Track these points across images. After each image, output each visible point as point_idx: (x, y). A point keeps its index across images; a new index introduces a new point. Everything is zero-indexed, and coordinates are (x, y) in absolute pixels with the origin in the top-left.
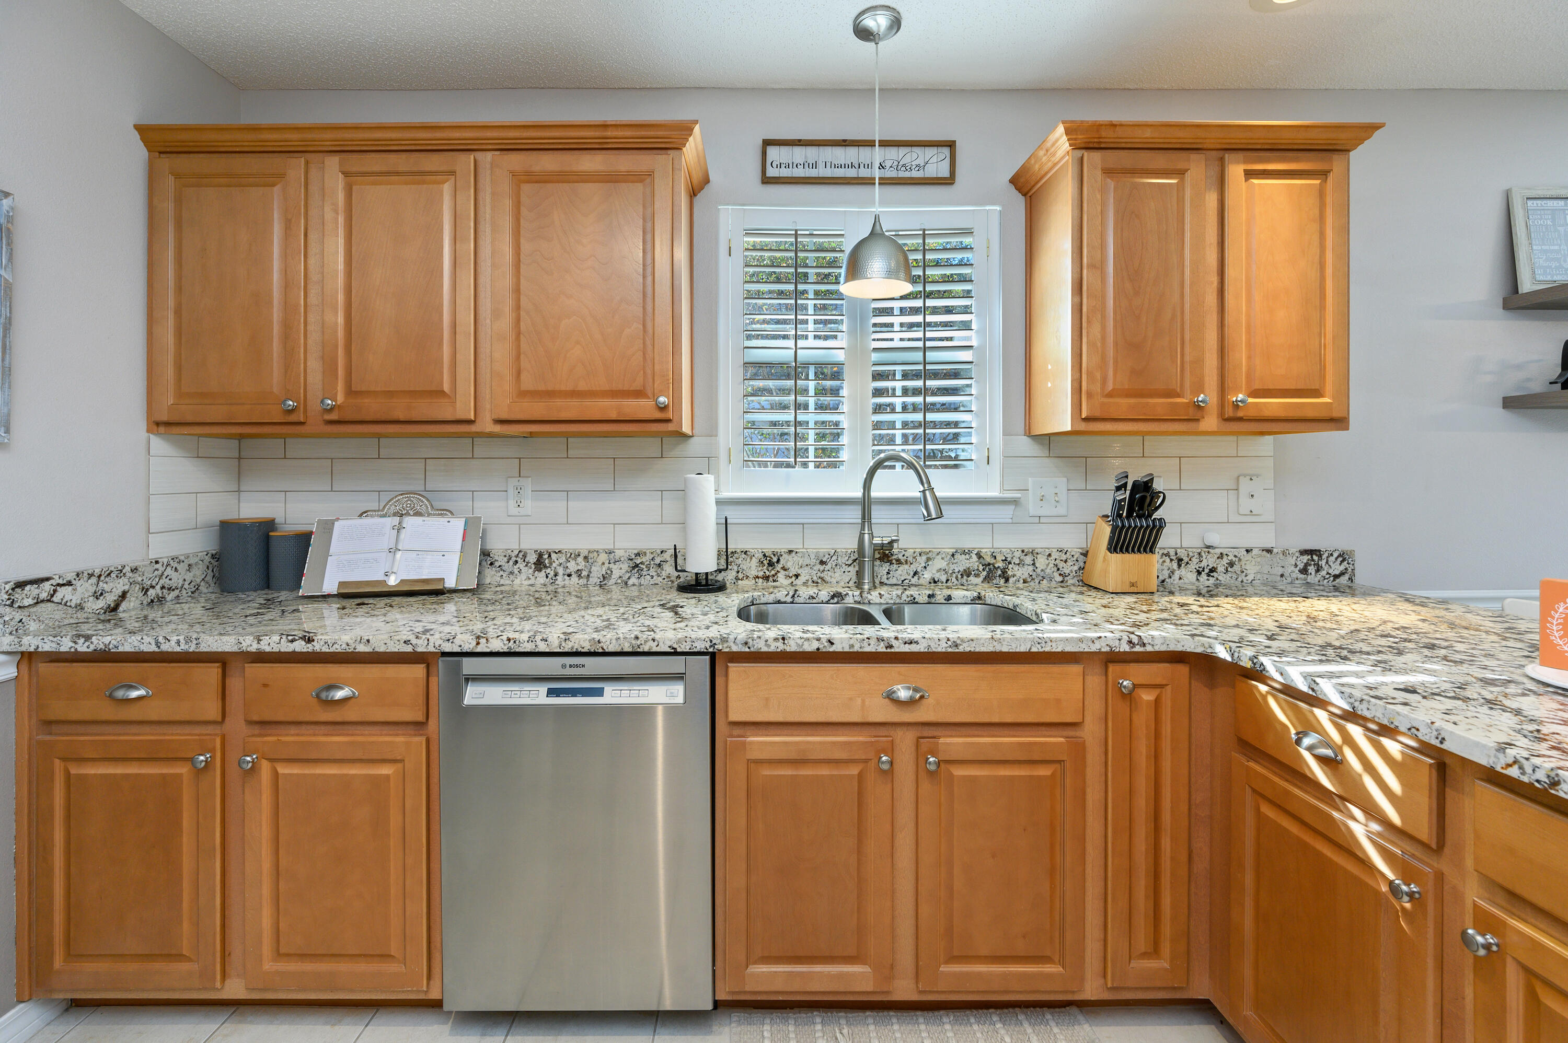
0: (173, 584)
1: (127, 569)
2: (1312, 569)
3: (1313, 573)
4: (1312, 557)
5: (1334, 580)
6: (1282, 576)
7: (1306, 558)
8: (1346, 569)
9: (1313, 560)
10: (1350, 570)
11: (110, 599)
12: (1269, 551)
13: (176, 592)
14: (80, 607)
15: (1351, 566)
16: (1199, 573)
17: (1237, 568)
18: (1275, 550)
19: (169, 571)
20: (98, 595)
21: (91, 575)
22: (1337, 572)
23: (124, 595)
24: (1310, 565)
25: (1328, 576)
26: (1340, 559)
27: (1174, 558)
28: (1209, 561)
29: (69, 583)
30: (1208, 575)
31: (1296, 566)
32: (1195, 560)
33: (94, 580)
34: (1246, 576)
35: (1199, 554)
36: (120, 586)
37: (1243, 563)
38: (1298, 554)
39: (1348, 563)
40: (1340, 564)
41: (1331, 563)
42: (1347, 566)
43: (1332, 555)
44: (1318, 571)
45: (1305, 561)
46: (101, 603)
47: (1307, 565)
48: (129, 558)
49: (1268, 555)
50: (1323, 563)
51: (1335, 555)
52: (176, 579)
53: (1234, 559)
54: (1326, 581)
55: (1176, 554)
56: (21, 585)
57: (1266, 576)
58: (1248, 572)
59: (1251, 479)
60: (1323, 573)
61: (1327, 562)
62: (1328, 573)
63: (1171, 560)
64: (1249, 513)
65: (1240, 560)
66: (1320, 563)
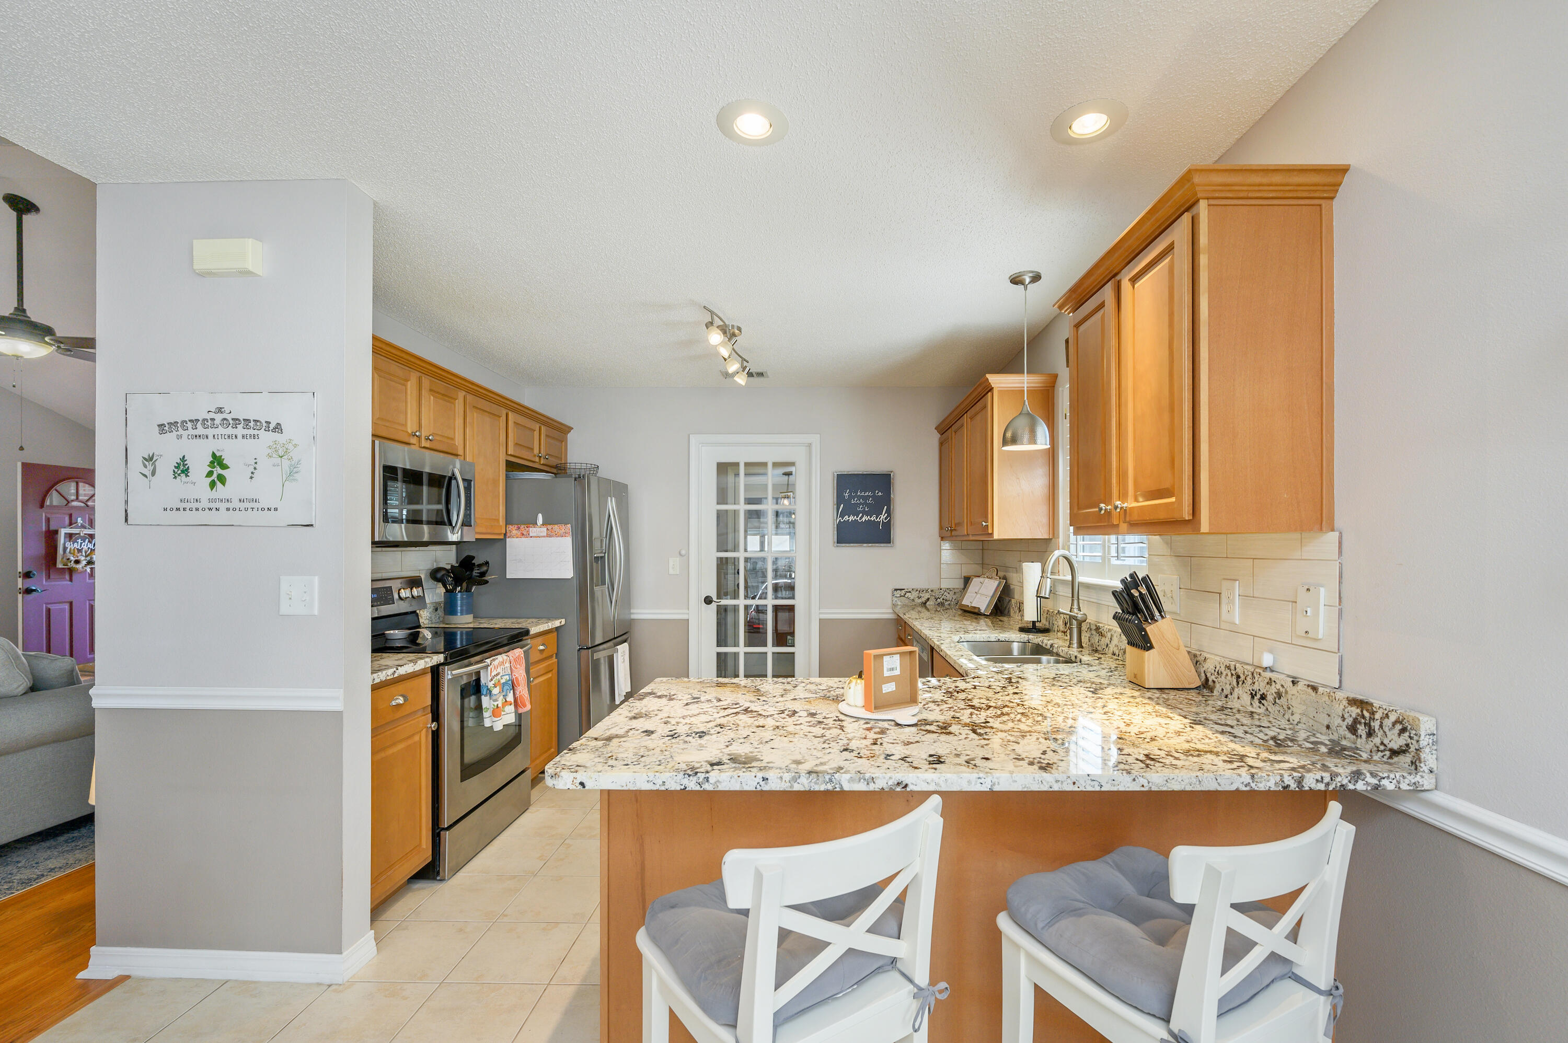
0: (947, 598)
1: (929, 590)
2: (1362, 730)
3: (1364, 736)
4: (1362, 711)
5: (1390, 757)
6: (1328, 727)
7: (1355, 711)
8: (1407, 745)
9: (1363, 717)
10: (1412, 749)
11: (924, 600)
12: (1315, 689)
13: (949, 602)
14: (913, 600)
15: (1414, 742)
16: (1253, 697)
17: (1283, 701)
18: (1321, 690)
19: (946, 593)
20: (919, 598)
21: (917, 590)
22: (1395, 747)
23: (928, 599)
24: (1360, 723)
25: (1382, 748)
26: (1399, 727)
27: (1234, 672)
28: (1261, 686)
29: (910, 592)
30: (1260, 702)
31: (1343, 719)
32: (1249, 681)
33: (918, 592)
34: (1292, 714)
35: (1253, 674)
36: (927, 596)
37: (1289, 697)
38: (1345, 703)
39: (1411, 738)
40: (1399, 735)
41: (1386, 729)
42: (1409, 741)
43: (1387, 716)
44: (1370, 734)
45: (1354, 715)
46: (920, 601)
47: (1356, 721)
48: (934, 586)
49: (1313, 694)
50: (1376, 725)
51: (1393, 718)
52: (949, 597)
53: (1281, 689)
54: (1380, 754)
55: (1235, 669)
56: (896, 590)
57: (1311, 722)
58: (1295, 710)
59: (1308, 590)
60: (1377, 741)
61: (1381, 726)
62: (1382, 743)
63: (1232, 675)
64: (1304, 634)
65: (1286, 692)
66: (1372, 724)
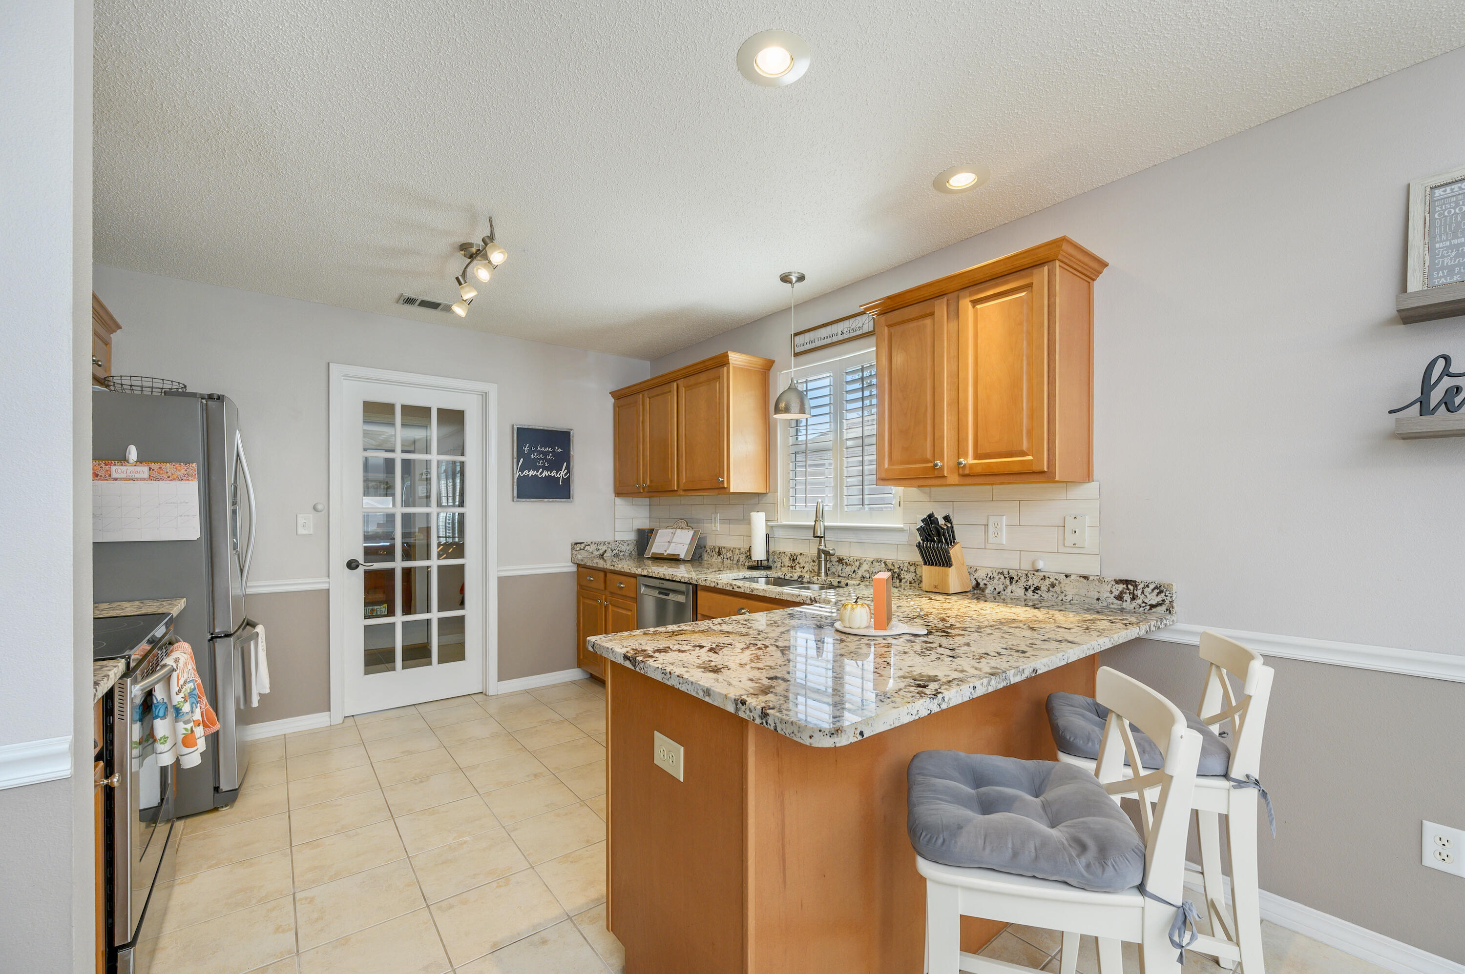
0: (622, 550)
1: (606, 543)
2: (1127, 597)
3: (1129, 600)
4: (1127, 586)
5: (1150, 609)
6: (1098, 599)
7: (1121, 587)
8: (1163, 600)
9: (1128, 589)
10: (1167, 602)
11: (601, 552)
12: (1086, 578)
13: (623, 553)
14: (592, 553)
15: (1169, 598)
16: (1026, 589)
17: (1057, 588)
18: (1091, 578)
19: (620, 545)
20: (598, 550)
21: (595, 543)
22: (1154, 603)
23: (605, 551)
24: (1125, 593)
25: (1144, 605)
26: (1157, 591)
27: (1007, 576)
28: (1035, 581)
29: (589, 545)
30: (1034, 592)
31: (1111, 592)
32: (1023, 579)
33: (596, 545)
34: (1065, 596)
35: (1027, 575)
36: (603, 548)
37: (1062, 585)
38: (1113, 583)
39: (1165, 596)
40: (1157, 595)
41: (1147, 594)
42: (1165, 598)
43: (1148, 586)
44: (1133, 599)
45: (1120, 589)
46: (598, 553)
47: (1122, 593)
48: (609, 538)
49: (1085, 581)
50: (1139, 592)
51: (1152, 586)
52: (623, 548)
53: (1055, 581)
54: (1142, 609)
55: (1009, 573)
56: (576, 544)
57: (1082, 599)
58: (1067, 593)
59: (1075, 518)
60: (1139, 601)
61: (1143, 592)
62: (1143, 602)
63: (1005, 578)
64: (1073, 546)
65: (1060, 583)
66: (1135, 592)
